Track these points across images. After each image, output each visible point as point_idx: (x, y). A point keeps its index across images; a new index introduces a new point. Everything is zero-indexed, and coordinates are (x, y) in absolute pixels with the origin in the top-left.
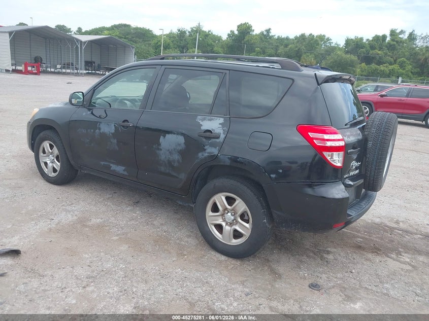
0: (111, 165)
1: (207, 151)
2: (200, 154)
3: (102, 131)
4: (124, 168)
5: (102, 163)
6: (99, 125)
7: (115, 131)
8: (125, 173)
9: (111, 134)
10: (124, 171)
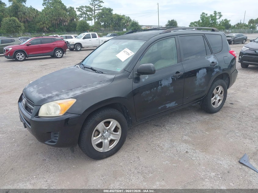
0: (167, 105)
1: (215, 71)
2: (213, 74)
3: (163, 86)
4: (175, 102)
5: (160, 108)
6: (160, 82)
7: (172, 81)
8: (176, 104)
9: (169, 85)
10: (175, 103)
